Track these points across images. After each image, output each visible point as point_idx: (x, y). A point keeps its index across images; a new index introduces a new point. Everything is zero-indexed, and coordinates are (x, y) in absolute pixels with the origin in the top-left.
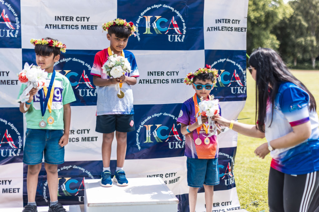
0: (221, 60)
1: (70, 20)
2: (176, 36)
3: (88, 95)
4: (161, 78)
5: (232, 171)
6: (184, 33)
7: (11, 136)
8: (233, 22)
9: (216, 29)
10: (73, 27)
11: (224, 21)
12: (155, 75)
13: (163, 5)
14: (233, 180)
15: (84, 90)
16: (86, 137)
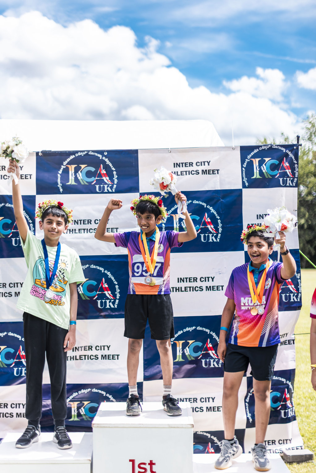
1: (88, 224)
2: (211, 235)
3: (108, 307)
4: (194, 284)
5: (291, 400)
6: (220, 232)
7: (25, 353)
10: (91, 231)
12: (187, 282)
13: (193, 202)
14: (292, 412)
15: (104, 301)
16: (106, 354)
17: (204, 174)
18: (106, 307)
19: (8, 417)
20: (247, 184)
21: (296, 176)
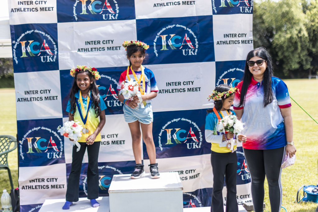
0: (231, 70)
1: (98, 44)
2: (190, 50)
3: (115, 105)
4: (178, 87)
6: (197, 47)
8: (240, 35)
9: (225, 43)
10: (100, 49)
11: (231, 35)
12: (173, 85)
14: (249, 175)
15: (112, 101)
16: (115, 140)
17: (184, 4)
18: (114, 106)
19: (45, 188)
20: (216, 11)
21: (252, 5)
